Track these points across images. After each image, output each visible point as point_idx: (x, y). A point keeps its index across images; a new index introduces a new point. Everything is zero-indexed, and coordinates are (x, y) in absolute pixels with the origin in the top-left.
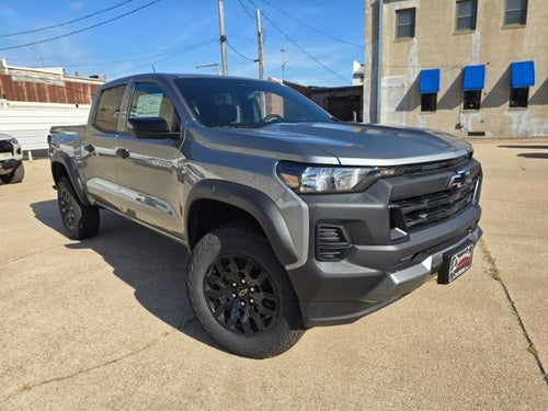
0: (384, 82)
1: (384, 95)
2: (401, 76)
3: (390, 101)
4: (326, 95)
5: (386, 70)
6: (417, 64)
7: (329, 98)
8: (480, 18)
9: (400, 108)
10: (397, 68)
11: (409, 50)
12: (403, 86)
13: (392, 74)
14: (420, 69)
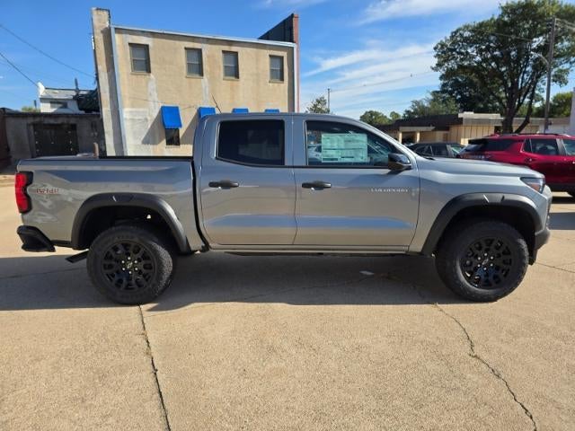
0: (126, 113)
1: (127, 127)
2: (141, 110)
3: (134, 133)
4: (30, 120)
5: (127, 102)
6: (156, 99)
7: (34, 125)
8: (206, 67)
9: (146, 142)
10: (138, 101)
11: (147, 84)
12: (146, 120)
13: (133, 106)
14: (161, 105)
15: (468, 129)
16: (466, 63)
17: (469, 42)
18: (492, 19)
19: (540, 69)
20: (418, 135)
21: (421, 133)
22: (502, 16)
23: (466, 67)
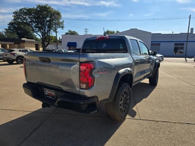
15: (27, 44)
16: (25, 21)
17: (26, 14)
18: (33, 8)
19: (50, 27)
20: (8, 45)
21: (9, 44)
22: (37, 8)
23: (25, 23)
